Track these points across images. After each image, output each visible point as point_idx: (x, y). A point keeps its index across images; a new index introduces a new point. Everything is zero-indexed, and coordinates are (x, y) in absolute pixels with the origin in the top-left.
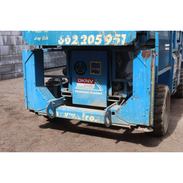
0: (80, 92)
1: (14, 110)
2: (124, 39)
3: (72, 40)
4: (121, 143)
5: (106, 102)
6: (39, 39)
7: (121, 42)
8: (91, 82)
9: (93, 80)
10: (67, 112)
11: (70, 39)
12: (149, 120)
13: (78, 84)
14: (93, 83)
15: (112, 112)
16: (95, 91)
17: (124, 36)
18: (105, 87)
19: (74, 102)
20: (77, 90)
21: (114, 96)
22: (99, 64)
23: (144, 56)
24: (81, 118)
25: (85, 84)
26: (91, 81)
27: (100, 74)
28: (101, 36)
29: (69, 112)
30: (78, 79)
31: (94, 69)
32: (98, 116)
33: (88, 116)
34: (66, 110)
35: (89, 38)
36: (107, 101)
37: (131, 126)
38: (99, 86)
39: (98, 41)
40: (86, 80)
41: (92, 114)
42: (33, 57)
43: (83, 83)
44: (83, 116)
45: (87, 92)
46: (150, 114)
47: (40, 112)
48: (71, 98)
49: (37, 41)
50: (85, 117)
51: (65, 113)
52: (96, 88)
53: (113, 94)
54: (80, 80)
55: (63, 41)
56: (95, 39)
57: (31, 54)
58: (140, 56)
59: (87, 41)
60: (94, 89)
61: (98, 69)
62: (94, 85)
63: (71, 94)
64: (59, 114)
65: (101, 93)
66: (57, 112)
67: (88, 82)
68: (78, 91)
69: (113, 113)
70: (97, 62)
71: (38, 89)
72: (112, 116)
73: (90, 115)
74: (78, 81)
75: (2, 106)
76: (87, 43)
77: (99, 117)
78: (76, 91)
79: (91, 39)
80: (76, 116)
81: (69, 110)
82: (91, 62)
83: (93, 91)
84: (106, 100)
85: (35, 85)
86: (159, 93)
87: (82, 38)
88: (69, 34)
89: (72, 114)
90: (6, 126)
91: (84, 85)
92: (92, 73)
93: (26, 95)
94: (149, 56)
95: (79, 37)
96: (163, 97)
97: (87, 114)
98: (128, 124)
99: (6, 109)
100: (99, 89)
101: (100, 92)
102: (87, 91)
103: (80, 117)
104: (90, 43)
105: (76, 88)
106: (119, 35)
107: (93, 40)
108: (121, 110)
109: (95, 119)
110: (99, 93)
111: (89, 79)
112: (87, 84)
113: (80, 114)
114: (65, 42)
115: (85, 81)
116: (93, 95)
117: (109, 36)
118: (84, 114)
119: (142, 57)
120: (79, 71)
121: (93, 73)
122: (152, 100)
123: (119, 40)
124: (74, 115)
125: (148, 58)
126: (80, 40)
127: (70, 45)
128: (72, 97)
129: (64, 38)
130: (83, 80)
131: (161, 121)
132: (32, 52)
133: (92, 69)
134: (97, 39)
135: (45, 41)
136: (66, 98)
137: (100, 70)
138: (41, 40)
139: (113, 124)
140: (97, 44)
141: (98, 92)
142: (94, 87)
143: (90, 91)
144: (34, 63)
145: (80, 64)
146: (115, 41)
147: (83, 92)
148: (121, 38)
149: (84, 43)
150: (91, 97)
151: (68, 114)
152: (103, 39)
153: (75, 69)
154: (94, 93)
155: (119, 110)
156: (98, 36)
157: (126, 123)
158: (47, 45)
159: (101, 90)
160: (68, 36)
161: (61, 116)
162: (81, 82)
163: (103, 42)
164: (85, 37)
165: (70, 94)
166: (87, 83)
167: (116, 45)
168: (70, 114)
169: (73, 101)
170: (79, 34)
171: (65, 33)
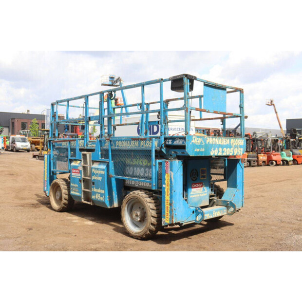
0: (194, 196)
3: (219, 152)
5: (209, 201)
6: (198, 150)
11: (217, 151)
14: (202, 187)
18: (208, 188)
24: (212, 215)
26: (201, 185)
27: (206, 178)
28: (233, 149)
30: (193, 185)
31: (203, 175)
32: (222, 209)
35: (227, 150)
42: (182, 167)
43: (196, 187)
44: (214, 213)
45: (198, 195)
49: (196, 152)
59: (226, 152)
61: (205, 174)
70: (204, 169)
71: (184, 199)
73: (217, 211)
74: (193, 187)
76: (226, 154)
77: (222, 211)
78: (191, 196)
82: (201, 169)
84: (209, 199)
85: (182, 195)
88: (217, 147)
91: (197, 190)
92: (201, 178)
95: (222, 150)
100: (205, 191)
101: (206, 193)
105: (191, 194)
106: (239, 149)
107: (229, 152)
109: (220, 213)
111: (200, 183)
114: (214, 153)
115: (197, 185)
117: (236, 149)
121: (202, 179)
126: (223, 152)
127: (217, 155)
129: (214, 150)
130: (195, 186)
133: (201, 175)
134: (231, 151)
135: (202, 152)
137: (206, 175)
138: (200, 151)
140: (231, 154)
141: (204, 193)
142: (202, 190)
143: (200, 194)
144: (182, 173)
145: (194, 171)
147: (196, 196)
148: (241, 151)
152: (233, 151)
153: (191, 176)
154: (203, 195)
156: (231, 149)
158: (203, 155)
163: (233, 153)
164: (225, 149)
166: (198, 187)
170: (222, 147)
171: (215, 146)
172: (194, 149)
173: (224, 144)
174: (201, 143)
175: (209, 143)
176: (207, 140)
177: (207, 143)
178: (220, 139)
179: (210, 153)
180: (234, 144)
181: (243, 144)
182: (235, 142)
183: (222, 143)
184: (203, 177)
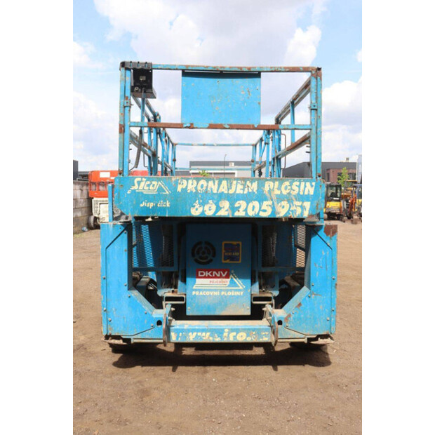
0: (201, 293)
2: (308, 209)
3: (218, 208)
5: (249, 307)
6: (151, 205)
7: (302, 213)
8: (224, 275)
9: (226, 272)
10: (193, 331)
11: (214, 207)
13: (198, 281)
14: (227, 277)
15: (277, 320)
16: (231, 290)
17: (307, 205)
18: (249, 281)
19: (189, 313)
20: (196, 290)
21: (264, 295)
22: (238, 245)
23: (328, 233)
24: (221, 337)
25: (212, 280)
26: (224, 273)
27: (240, 262)
28: (270, 203)
29: (198, 331)
30: (200, 272)
31: (230, 254)
32: (254, 330)
33: (234, 334)
34: (191, 328)
35: (251, 205)
36: (252, 304)
37: (308, 339)
38: (237, 281)
39: (265, 211)
40: (214, 272)
41: (242, 329)
43: (209, 277)
44: (225, 334)
45: (216, 293)
47: (135, 337)
48: (184, 306)
49: (145, 208)
50: (228, 335)
51: (190, 334)
52: (233, 284)
54: (202, 274)
55: (200, 210)
56: (260, 208)
57: (120, 231)
58: (322, 232)
59: (246, 210)
60: (229, 286)
61: (237, 254)
62: (228, 280)
63: (183, 298)
64: (178, 337)
65: (242, 293)
66: (172, 334)
67: (218, 275)
68: (197, 293)
69: (280, 323)
70: (235, 243)
71: (132, 295)
72: (279, 327)
73: (238, 331)
74: (200, 275)
76: (246, 213)
77: (254, 333)
78: (194, 293)
79: (254, 207)
80: (210, 336)
81: (197, 328)
82: (224, 243)
83: (227, 291)
84: (249, 303)
85: (126, 288)
87: (237, 205)
88: (213, 199)
89: (204, 334)
91: (211, 282)
92: (225, 260)
93: (105, 309)
94: (334, 233)
95: (232, 204)
97: (232, 330)
98: (303, 336)
100: (238, 287)
101: (240, 290)
102: (216, 290)
103: (219, 336)
104: (251, 214)
105: (194, 288)
106: (299, 203)
107: (257, 210)
108: (292, 316)
109: (247, 336)
110: (238, 293)
111: (221, 270)
112: (215, 280)
113: (220, 332)
114: (203, 211)
115: (212, 274)
116: (226, 297)
117: (284, 203)
118: (227, 330)
119: (325, 235)
120: (201, 258)
121: (228, 261)
123: (299, 210)
124: (208, 334)
125: (333, 236)
126: (233, 208)
127: (214, 216)
128: (185, 304)
129: (203, 204)
130: (207, 274)
132: (123, 228)
133: (226, 254)
134: (264, 207)
135: (164, 209)
137: (239, 256)
138: (155, 207)
140: (263, 215)
141: (235, 290)
142: (228, 283)
143: (221, 290)
144: (125, 247)
146: (294, 211)
147: (208, 293)
148: (303, 208)
149: (240, 214)
150: (223, 301)
151: (195, 334)
152: (273, 208)
153: (193, 255)
154: (229, 293)
155: (289, 316)
156: (265, 203)
157: (299, 336)
158: (167, 216)
159: (241, 288)
160: (211, 201)
162: (205, 277)
163: (274, 211)
164: (243, 204)
165: (181, 299)
166: (216, 277)
167: (295, 217)
168: (199, 334)
169: (187, 311)
170: (232, 199)
171: (205, 197)
172: (139, 203)
173: (239, 191)
174: (160, 189)
175: (184, 190)
176: (177, 183)
177: (179, 189)
178: (225, 182)
179: (189, 211)
180: (278, 192)
181: (312, 193)
182: (279, 188)
183: (231, 192)
184: (232, 258)
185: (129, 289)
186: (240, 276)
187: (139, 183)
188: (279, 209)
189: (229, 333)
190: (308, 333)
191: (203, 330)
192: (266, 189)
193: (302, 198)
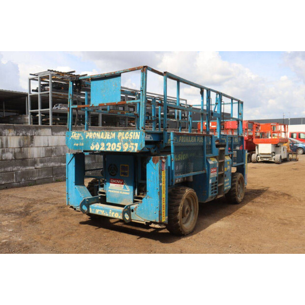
0: (112, 191)
1: (65, 208)
2: (137, 147)
3: (100, 147)
4: (143, 239)
5: (132, 202)
6: (77, 145)
7: (134, 149)
9: (122, 181)
10: (98, 208)
11: (99, 146)
12: (159, 217)
13: (111, 185)
14: (122, 184)
15: (131, 209)
16: (124, 191)
17: (136, 145)
18: (132, 188)
19: (107, 201)
20: (110, 189)
21: (139, 196)
22: (127, 167)
23: (154, 161)
27: (128, 176)
28: (120, 144)
29: (100, 209)
30: (111, 180)
33: (113, 213)
35: (112, 145)
37: (146, 222)
38: (127, 187)
39: (118, 148)
40: (117, 181)
41: (117, 211)
42: (74, 159)
43: (115, 183)
44: (110, 213)
45: (118, 192)
46: (160, 211)
48: (105, 197)
49: (76, 146)
51: (97, 210)
52: (125, 188)
53: (138, 194)
55: (94, 147)
57: (72, 156)
58: (151, 161)
59: (111, 148)
60: (123, 189)
61: (126, 172)
62: (123, 185)
64: (92, 211)
65: (129, 194)
66: (90, 209)
69: (133, 211)
70: (126, 166)
71: (77, 188)
72: (132, 213)
73: (115, 212)
74: (111, 182)
75: (57, 204)
78: (109, 191)
80: (104, 212)
83: (123, 191)
84: (132, 199)
85: (74, 184)
86: (178, 195)
87: (107, 145)
88: (98, 142)
89: (102, 211)
90: (52, 220)
93: (67, 193)
94: (157, 161)
95: (105, 144)
96: (180, 198)
97: (113, 211)
98: (143, 220)
99: (59, 207)
101: (128, 192)
102: (118, 190)
103: (107, 213)
104: (113, 149)
106: (132, 144)
107: (115, 147)
108: (138, 207)
109: (119, 215)
110: (127, 193)
111: (120, 180)
112: (117, 185)
113: (108, 211)
114: (95, 148)
117: (126, 144)
119: (153, 163)
121: (122, 175)
122: (163, 200)
123: (133, 147)
125: (156, 163)
126: (106, 147)
127: (99, 150)
129: (95, 144)
130: (115, 181)
131: (178, 220)
134: (118, 146)
135: (82, 146)
136: (101, 196)
138: (79, 145)
139: (133, 221)
140: (118, 150)
141: (126, 191)
142: (123, 187)
143: (120, 191)
144: (74, 165)
145: (113, 166)
146: (131, 148)
147: (115, 192)
148: (134, 146)
149: (108, 149)
150: (121, 197)
152: (122, 146)
154: (123, 193)
155: (136, 207)
156: (118, 144)
157: (142, 220)
159: (128, 190)
160: (97, 143)
161: (93, 212)
162: (113, 183)
163: (122, 149)
164: (109, 144)
165: (104, 193)
166: (118, 183)
167: (131, 151)
170: (105, 141)
171: (96, 141)
172: (73, 144)
173: (108, 138)
174: (80, 137)
175: (88, 137)
176: (86, 134)
177: (86, 137)
178: (103, 133)
179: (90, 148)
180: (123, 138)
181: (138, 138)
182: (124, 136)
183: (105, 138)
184: (125, 174)
185: (76, 185)
186: (128, 184)
187: (73, 134)
188: (124, 147)
189: (112, 212)
190: (146, 219)
191: (102, 209)
192: (119, 136)
193: (134, 141)
